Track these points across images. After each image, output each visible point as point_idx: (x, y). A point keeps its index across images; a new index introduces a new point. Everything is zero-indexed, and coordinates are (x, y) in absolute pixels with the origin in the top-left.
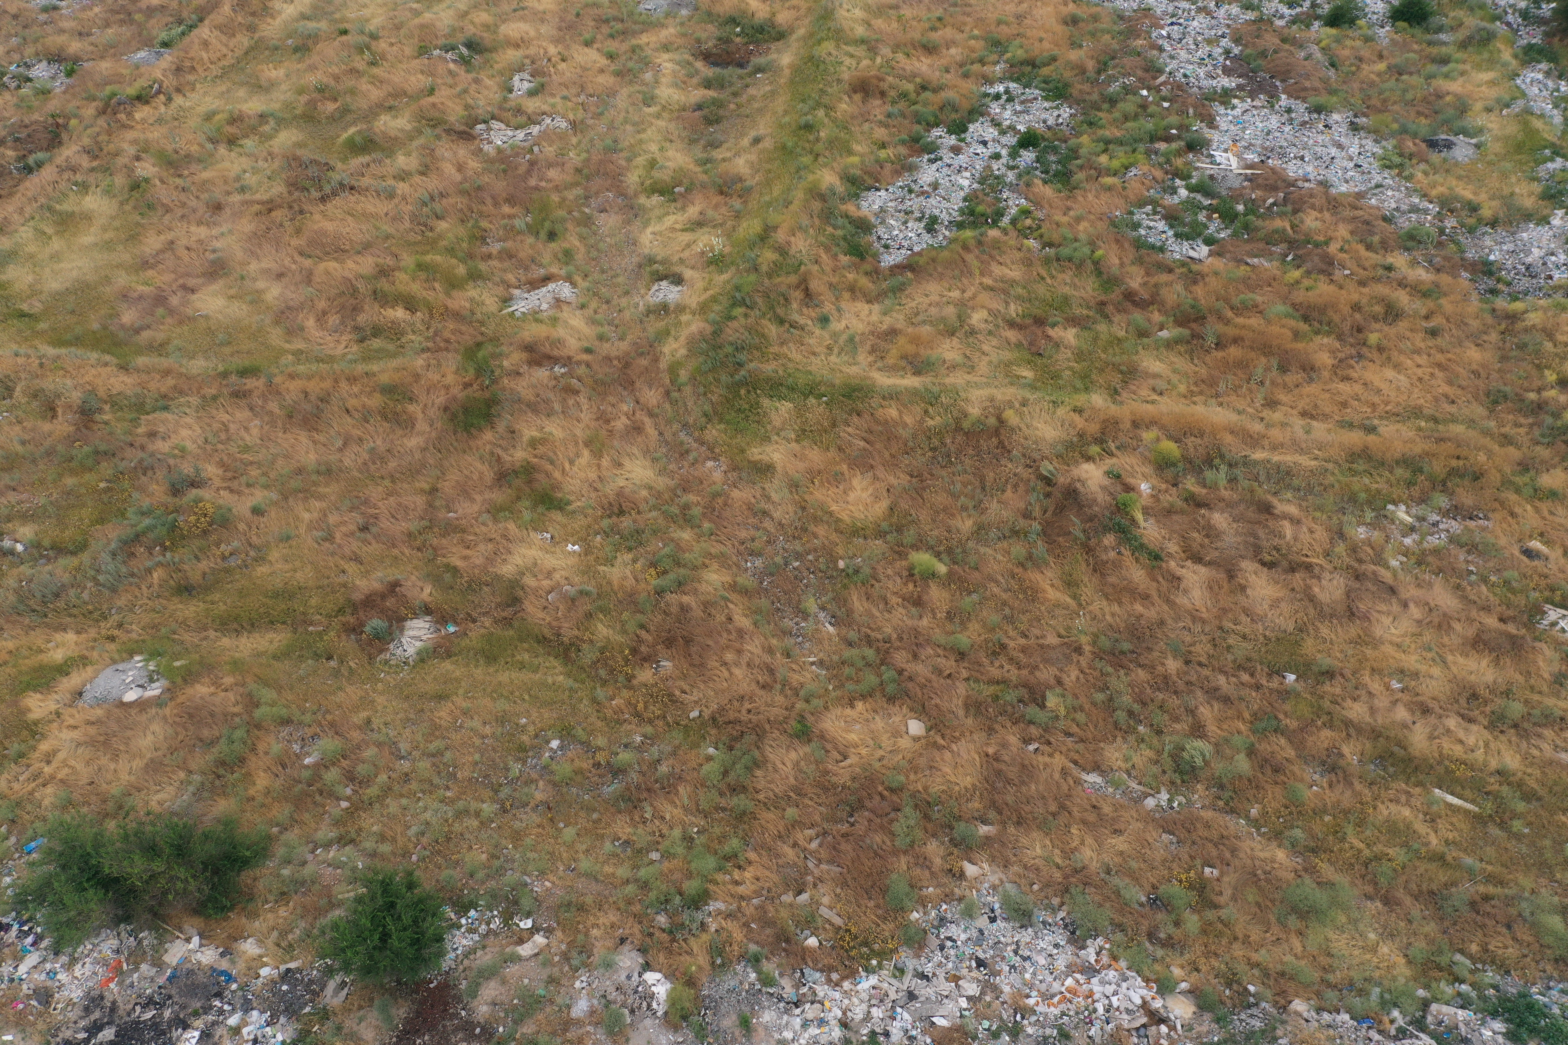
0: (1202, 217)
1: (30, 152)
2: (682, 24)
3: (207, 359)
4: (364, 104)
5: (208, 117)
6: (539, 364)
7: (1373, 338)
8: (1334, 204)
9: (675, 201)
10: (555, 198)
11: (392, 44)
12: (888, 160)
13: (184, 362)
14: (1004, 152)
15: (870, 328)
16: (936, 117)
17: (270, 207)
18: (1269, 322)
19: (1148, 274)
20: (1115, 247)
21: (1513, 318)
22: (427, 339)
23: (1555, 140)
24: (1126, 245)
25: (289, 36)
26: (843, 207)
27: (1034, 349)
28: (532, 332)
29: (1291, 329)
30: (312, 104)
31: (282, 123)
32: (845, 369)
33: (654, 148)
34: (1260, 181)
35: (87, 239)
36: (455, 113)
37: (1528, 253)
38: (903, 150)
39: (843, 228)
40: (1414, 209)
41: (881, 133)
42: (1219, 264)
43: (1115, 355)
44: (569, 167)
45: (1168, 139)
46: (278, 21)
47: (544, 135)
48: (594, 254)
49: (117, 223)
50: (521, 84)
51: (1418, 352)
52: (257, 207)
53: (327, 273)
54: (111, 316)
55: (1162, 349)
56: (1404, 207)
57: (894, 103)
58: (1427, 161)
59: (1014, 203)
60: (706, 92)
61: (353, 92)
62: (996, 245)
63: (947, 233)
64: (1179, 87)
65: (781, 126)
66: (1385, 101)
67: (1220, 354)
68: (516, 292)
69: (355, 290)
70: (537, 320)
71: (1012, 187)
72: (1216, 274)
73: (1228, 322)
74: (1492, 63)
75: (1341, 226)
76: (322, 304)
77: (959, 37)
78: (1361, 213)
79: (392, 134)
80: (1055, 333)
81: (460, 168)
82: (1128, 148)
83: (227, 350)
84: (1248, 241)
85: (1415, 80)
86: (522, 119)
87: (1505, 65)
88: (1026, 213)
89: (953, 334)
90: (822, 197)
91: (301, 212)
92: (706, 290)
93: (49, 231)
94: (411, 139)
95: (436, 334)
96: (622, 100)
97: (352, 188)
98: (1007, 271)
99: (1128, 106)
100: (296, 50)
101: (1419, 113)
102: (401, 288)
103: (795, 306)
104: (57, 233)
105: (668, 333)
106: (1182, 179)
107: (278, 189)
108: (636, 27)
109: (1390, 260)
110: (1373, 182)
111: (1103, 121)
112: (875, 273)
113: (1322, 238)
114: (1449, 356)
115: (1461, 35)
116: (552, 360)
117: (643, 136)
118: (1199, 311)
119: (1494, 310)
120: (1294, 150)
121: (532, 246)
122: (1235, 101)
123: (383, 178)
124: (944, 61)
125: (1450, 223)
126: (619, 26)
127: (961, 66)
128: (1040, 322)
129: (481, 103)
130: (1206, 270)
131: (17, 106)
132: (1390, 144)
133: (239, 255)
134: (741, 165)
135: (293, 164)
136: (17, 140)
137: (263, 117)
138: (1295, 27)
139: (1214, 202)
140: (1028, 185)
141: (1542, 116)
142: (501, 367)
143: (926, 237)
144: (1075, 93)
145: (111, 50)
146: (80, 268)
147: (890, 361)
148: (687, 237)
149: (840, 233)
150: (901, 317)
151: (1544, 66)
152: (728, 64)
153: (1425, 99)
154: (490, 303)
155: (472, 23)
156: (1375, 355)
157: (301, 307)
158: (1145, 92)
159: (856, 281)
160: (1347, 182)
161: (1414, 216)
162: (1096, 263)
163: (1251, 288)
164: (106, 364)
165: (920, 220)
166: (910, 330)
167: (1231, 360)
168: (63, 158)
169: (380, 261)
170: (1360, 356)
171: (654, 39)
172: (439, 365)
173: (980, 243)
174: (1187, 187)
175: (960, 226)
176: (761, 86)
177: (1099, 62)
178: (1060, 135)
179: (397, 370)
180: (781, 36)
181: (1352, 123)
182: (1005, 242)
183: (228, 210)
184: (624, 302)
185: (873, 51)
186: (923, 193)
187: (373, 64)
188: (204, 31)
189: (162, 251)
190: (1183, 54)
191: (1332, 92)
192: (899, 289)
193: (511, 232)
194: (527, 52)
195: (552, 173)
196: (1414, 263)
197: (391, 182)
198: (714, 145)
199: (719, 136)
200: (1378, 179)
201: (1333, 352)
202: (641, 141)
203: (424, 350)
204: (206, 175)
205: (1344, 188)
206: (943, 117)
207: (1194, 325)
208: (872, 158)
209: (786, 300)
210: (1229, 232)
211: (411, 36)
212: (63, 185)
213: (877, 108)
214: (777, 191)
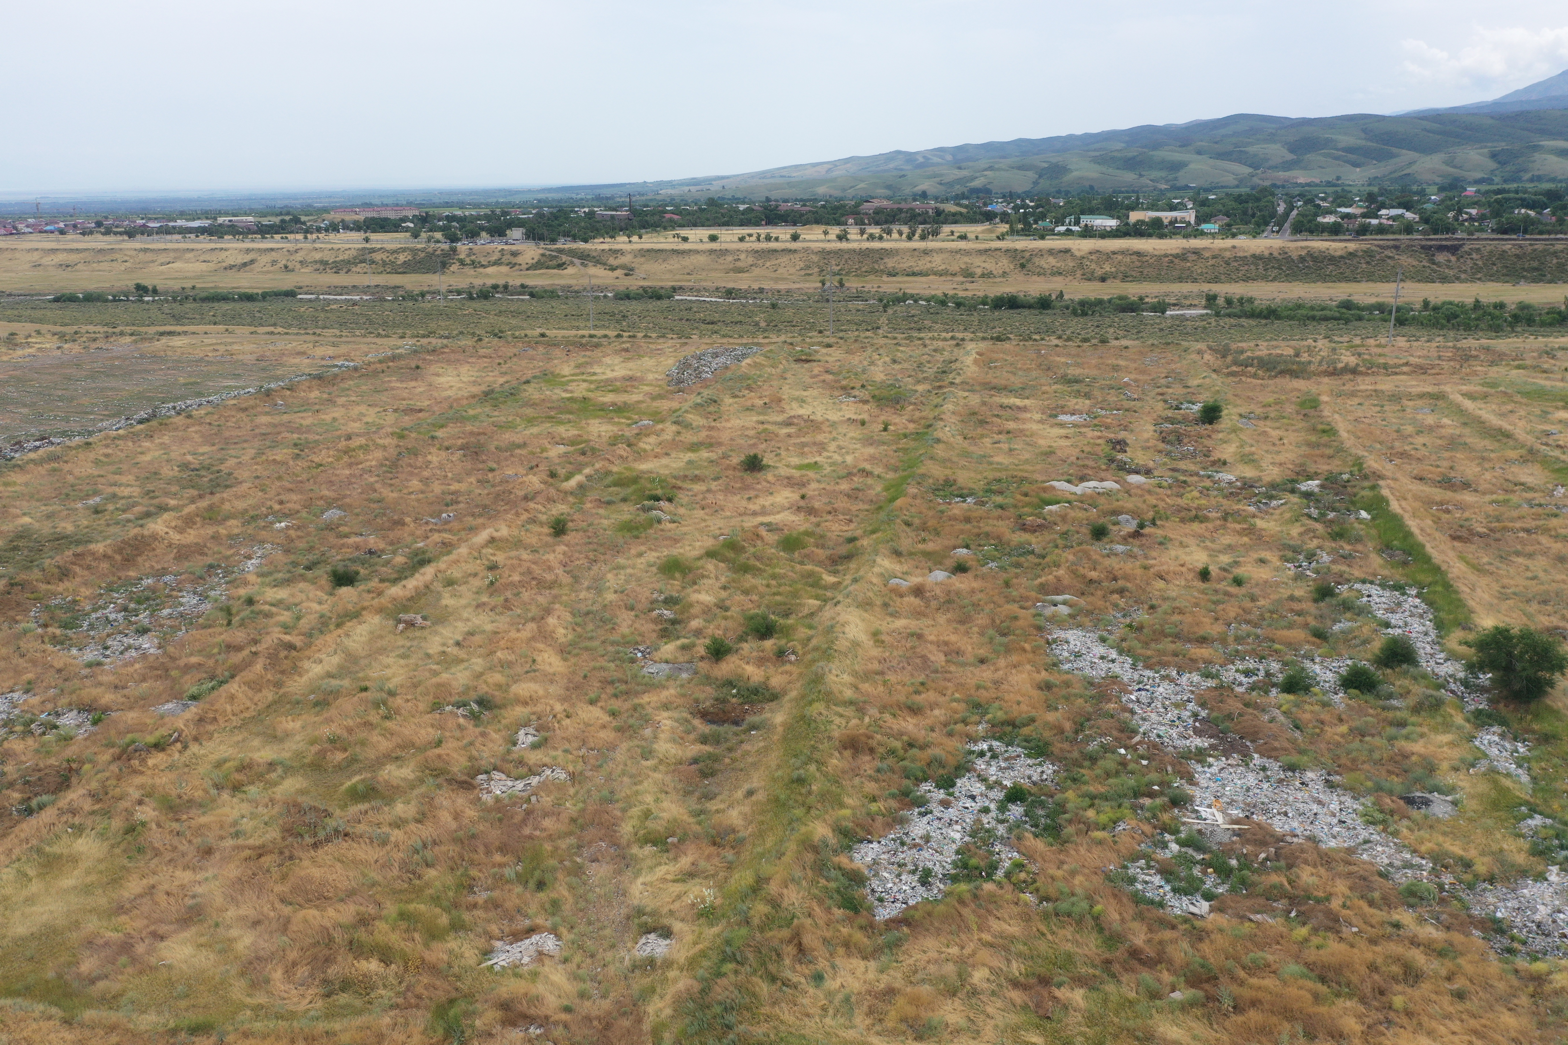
0: (1197, 871)
1: (36, 795)
2: (682, 686)
3: (159, 1013)
4: (371, 754)
5: (219, 765)
6: (514, 1024)
7: (1398, 1001)
8: (1326, 859)
9: (667, 851)
10: (548, 847)
11: (408, 701)
12: (879, 813)
13: (134, 1016)
14: (993, 806)
15: (867, 987)
16: (924, 772)
17: (261, 852)
18: (1285, 983)
19: (1151, 930)
20: (1112, 900)
21: (1539, 979)
22: (398, 994)
23: (1528, 797)
24: (1125, 900)
25: (313, 692)
26: (836, 859)
27: (1041, 1012)
28: (510, 988)
29: (1310, 991)
30: (322, 753)
31: (289, 770)
32: (843, 1033)
33: (649, 799)
34: (1249, 836)
35: (68, 882)
36: (459, 764)
37: (1535, 911)
38: (893, 804)
39: (836, 880)
40: (1408, 865)
41: (871, 787)
42: (1222, 920)
43: (1128, 1019)
44: (564, 817)
45: (1152, 795)
46: (305, 678)
47: (543, 786)
48: (582, 904)
49: (101, 867)
50: (526, 738)
51: (1448, 1016)
52: (248, 852)
53: (305, 921)
54: (69, 964)
55: (1177, 1013)
56: (1397, 863)
57: (882, 759)
58: (1409, 818)
59: (1007, 857)
60: (703, 747)
61: (363, 743)
62: (992, 899)
63: (942, 886)
64: (1155, 746)
65: (774, 780)
66: (1354, 760)
67: (1240, 1019)
68: (498, 944)
69: (331, 939)
70: (516, 975)
71: (1004, 841)
72: (1221, 930)
73: (1242, 984)
74: (1447, 726)
75: (1338, 882)
76: (293, 955)
77: (941, 699)
78: (1355, 868)
79: (395, 783)
80: (1062, 993)
81: (457, 816)
82: (1113, 803)
83: (183, 1004)
84: (1247, 897)
85: (1377, 741)
86: (523, 770)
87: (1459, 728)
88: (1020, 866)
89: (954, 995)
90: (815, 849)
91: (291, 858)
92: (695, 943)
93: (31, 873)
94: (413, 787)
95: (408, 989)
96: (621, 754)
97: (346, 835)
98: (1005, 926)
99: (1108, 763)
100: (316, 704)
101: (1389, 772)
102: (379, 938)
103: (787, 962)
104: (41, 876)
105: (653, 991)
106: (1171, 834)
107: (273, 834)
108: (639, 688)
109: (1396, 917)
110: (1361, 838)
111: (1086, 778)
112: (870, 927)
113: (1321, 894)
114: (1483, 1021)
115: (1411, 701)
116: (528, 1019)
117: (639, 787)
118: (1210, 970)
119: (1516, 971)
120: (1276, 806)
121: (519, 896)
122: (1211, 760)
123: (379, 825)
124: (929, 721)
125: (1447, 879)
126: (623, 687)
127: (945, 725)
128: (1045, 981)
129: (485, 755)
130: (1210, 927)
131: (37, 751)
132: (1369, 801)
133: (219, 900)
134: (734, 816)
135: (292, 810)
136: (27, 783)
137: (272, 765)
138: (1254, 693)
139: (1207, 856)
140: (1019, 838)
141: (1508, 775)
142: (472, 1026)
143: (921, 890)
144: (1056, 751)
145: (143, 702)
146: (51, 912)
147: (890, 1024)
148: (678, 888)
149: (833, 885)
150: (899, 975)
151: (1496, 729)
152: (724, 722)
153: (1391, 759)
154: (470, 955)
155: (486, 682)
156: (1404, 1021)
157: (272, 957)
158: (1122, 751)
159: (850, 936)
160: (1334, 837)
161: (1409, 872)
162: (1096, 918)
163: (1261, 947)
164: (50, 1018)
165: (913, 872)
166: (909, 989)
167: (1252, 1025)
168: (68, 800)
169: (362, 909)
170: (1389, 1022)
171: (655, 698)
172: (407, 1024)
173: (976, 897)
174: (1178, 842)
175: (955, 879)
176: (754, 744)
177: (1075, 723)
178: (1045, 790)
179: (361, 1028)
180: (774, 697)
181: (1327, 781)
182: (1001, 896)
183: (217, 855)
184: (609, 956)
185: (861, 711)
186: (915, 846)
187: (387, 718)
188: (233, 687)
189: (141, 896)
190: (1153, 716)
191: (1302, 752)
192: (895, 945)
193: (500, 881)
194: (535, 709)
195: (547, 823)
196: (1421, 920)
197: (386, 829)
198: (708, 797)
199: (713, 789)
200: (1364, 834)
201: (1359, 1017)
202: (637, 793)
203: (392, 1007)
204: (203, 820)
205: (1333, 844)
206: (930, 772)
207: (1206, 986)
208: (864, 810)
209: (778, 955)
210: (1226, 887)
211: (427, 694)
212: (59, 828)
213: (867, 763)
214: (770, 842)
